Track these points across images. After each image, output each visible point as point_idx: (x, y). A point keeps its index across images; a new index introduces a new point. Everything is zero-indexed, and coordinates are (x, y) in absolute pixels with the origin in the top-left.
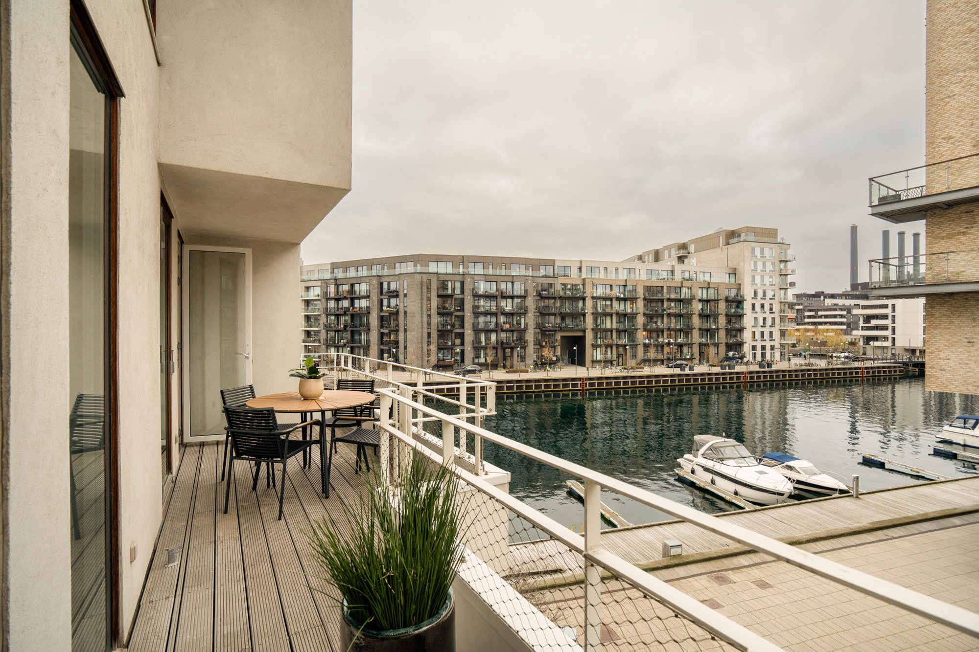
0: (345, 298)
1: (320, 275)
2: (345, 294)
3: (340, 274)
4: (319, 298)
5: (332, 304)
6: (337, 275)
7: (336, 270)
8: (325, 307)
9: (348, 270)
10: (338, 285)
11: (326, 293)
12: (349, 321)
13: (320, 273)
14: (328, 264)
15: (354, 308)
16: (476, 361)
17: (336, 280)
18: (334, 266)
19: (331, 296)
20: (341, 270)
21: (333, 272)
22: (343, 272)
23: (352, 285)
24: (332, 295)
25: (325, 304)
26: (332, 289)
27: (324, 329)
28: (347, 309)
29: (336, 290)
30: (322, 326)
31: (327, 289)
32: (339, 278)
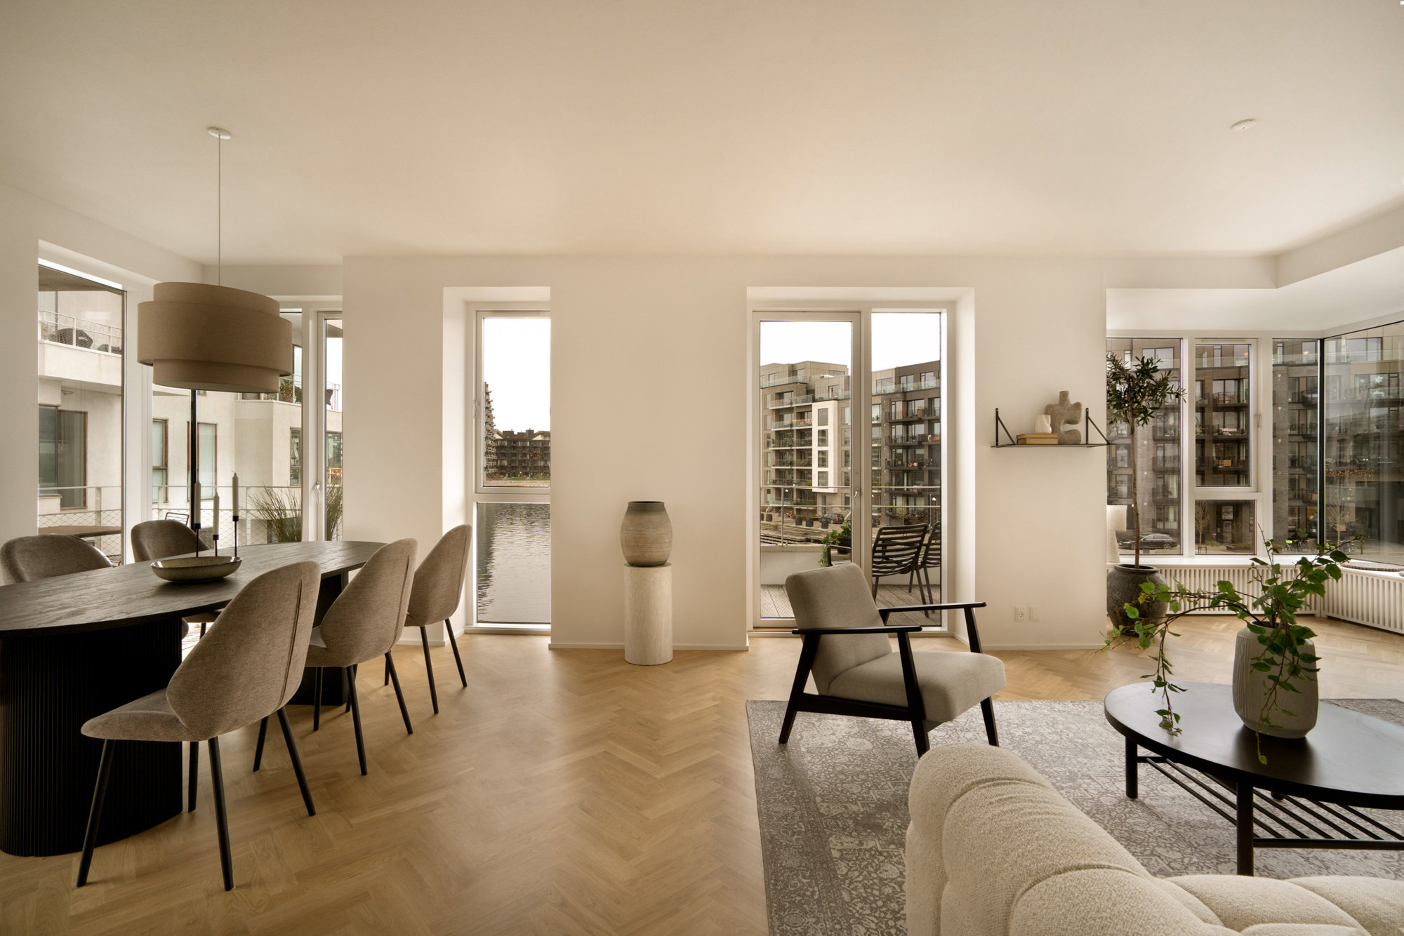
0: (920, 421)
1: (879, 388)
2: (920, 416)
3: (909, 384)
4: (879, 422)
5: (899, 431)
6: (905, 386)
7: (903, 379)
8: (888, 435)
9: (923, 378)
10: (908, 401)
11: (890, 414)
12: (926, 457)
13: (879, 385)
14: (892, 369)
15: (933, 435)
16: (1160, 525)
17: (904, 393)
18: (901, 372)
19: (897, 418)
20: (911, 378)
21: (898, 382)
22: (915, 381)
23: (931, 401)
24: (899, 417)
25: (888, 432)
26: (899, 407)
27: (886, 468)
28: (923, 437)
29: (906, 409)
30: (883, 463)
31: (891, 409)
32: (908, 390)
